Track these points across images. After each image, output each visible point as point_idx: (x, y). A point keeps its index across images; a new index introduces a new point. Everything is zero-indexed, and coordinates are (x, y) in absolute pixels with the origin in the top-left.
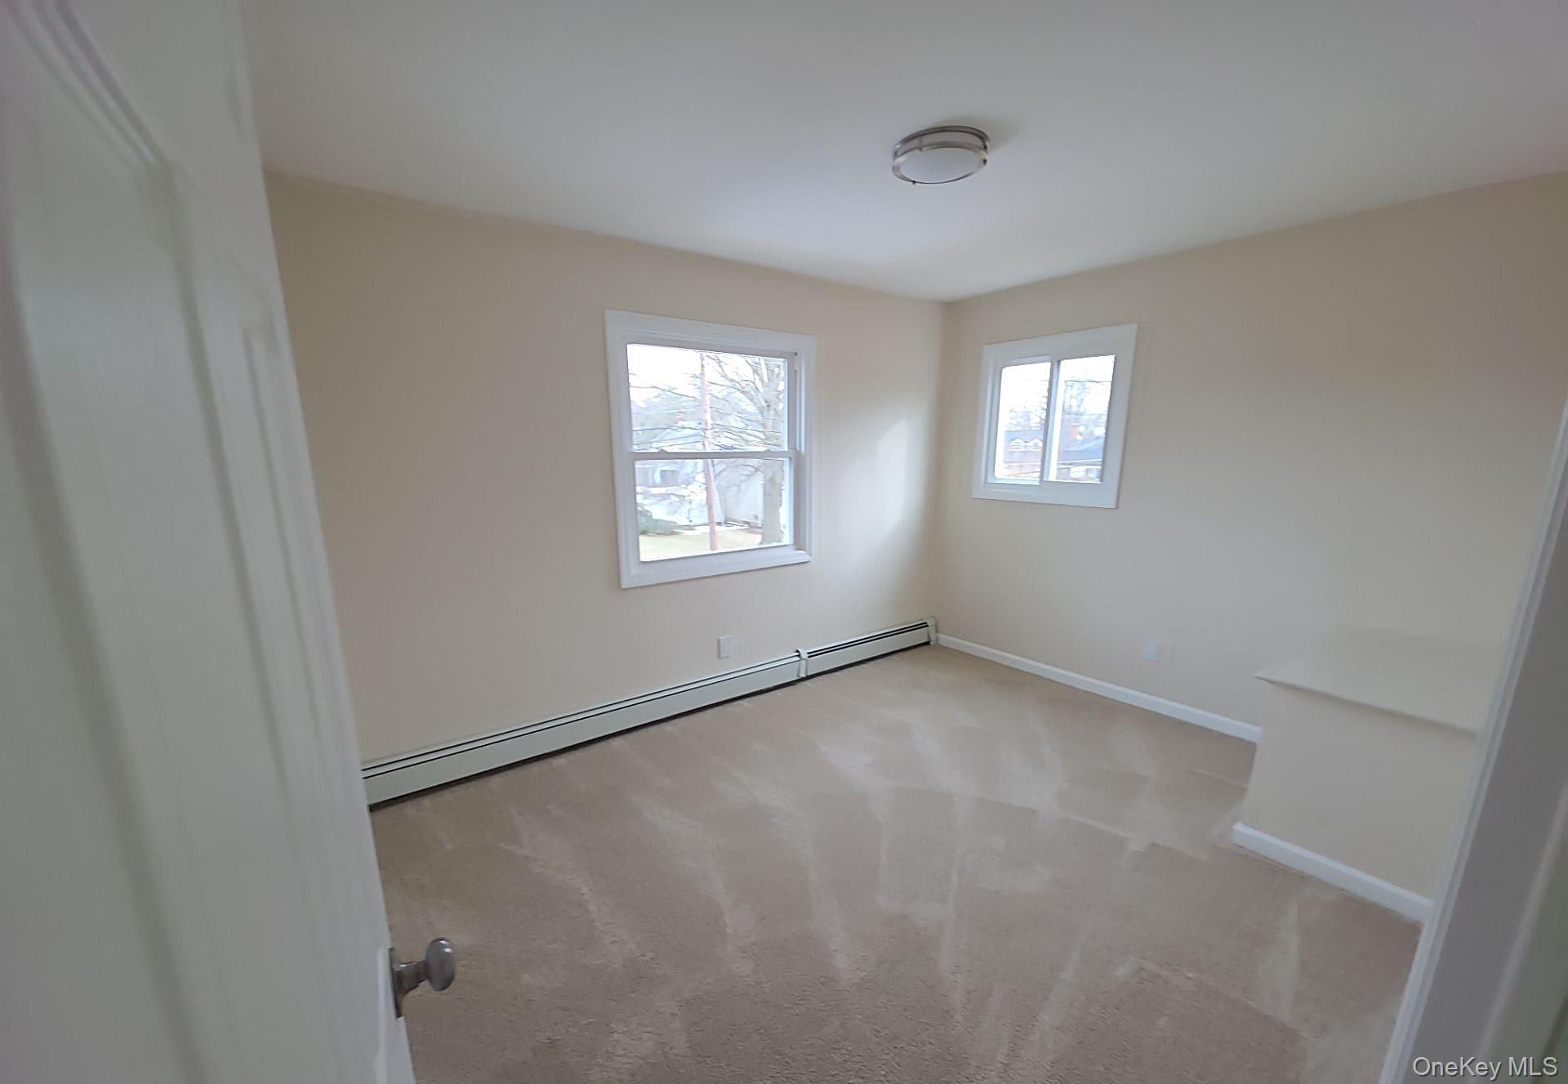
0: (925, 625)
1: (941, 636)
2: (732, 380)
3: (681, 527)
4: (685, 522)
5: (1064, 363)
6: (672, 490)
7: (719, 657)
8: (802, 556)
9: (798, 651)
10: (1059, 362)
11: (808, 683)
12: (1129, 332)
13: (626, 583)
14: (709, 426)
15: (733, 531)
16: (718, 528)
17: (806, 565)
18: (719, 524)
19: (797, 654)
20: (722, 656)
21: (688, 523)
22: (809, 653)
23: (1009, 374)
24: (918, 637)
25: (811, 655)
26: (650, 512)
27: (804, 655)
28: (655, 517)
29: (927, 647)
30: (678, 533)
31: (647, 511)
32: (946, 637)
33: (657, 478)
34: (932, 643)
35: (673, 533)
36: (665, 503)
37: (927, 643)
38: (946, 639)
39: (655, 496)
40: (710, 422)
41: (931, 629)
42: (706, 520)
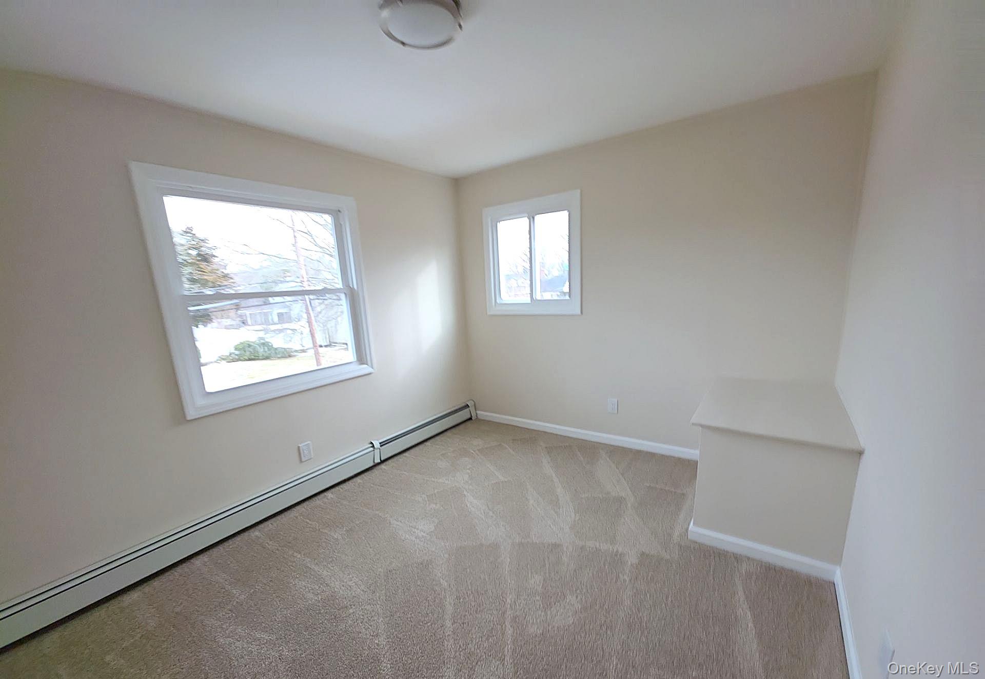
0: (467, 406)
1: (478, 412)
2: (321, 247)
3: (296, 351)
4: (299, 348)
5: (537, 218)
6: (286, 326)
7: (301, 461)
8: (365, 369)
9: (372, 443)
10: (533, 218)
11: (383, 466)
12: (575, 196)
13: (191, 414)
14: (305, 279)
15: (336, 350)
16: (320, 350)
17: (370, 375)
18: (321, 346)
19: (371, 445)
20: (303, 459)
21: (302, 348)
22: (380, 443)
23: (503, 227)
24: (464, 415)
25: (382, 444)
26: (271, 343)
27: (377, 445)
28: (275, 346)
29: (471, 421)
30: (294, 356)
31: (268, 342)
32: (482, 413)
33: (276, 319)
34: (473, 419)
35: (290, 356)
36: (282, 334)
37: (470, 419)
38: (482, 414)
39: (274, 331)
40: (305, 276)
41: (472, 409)
42: (312, 346)
